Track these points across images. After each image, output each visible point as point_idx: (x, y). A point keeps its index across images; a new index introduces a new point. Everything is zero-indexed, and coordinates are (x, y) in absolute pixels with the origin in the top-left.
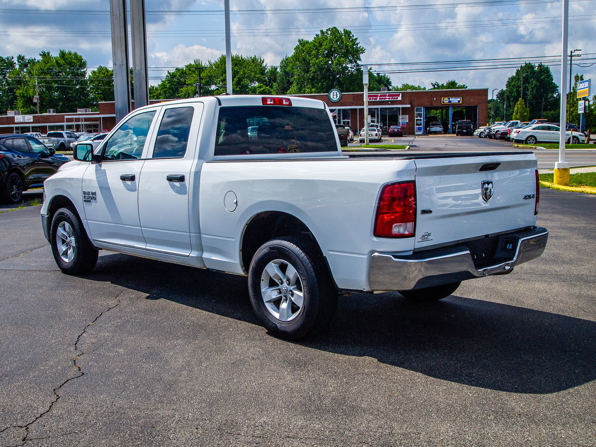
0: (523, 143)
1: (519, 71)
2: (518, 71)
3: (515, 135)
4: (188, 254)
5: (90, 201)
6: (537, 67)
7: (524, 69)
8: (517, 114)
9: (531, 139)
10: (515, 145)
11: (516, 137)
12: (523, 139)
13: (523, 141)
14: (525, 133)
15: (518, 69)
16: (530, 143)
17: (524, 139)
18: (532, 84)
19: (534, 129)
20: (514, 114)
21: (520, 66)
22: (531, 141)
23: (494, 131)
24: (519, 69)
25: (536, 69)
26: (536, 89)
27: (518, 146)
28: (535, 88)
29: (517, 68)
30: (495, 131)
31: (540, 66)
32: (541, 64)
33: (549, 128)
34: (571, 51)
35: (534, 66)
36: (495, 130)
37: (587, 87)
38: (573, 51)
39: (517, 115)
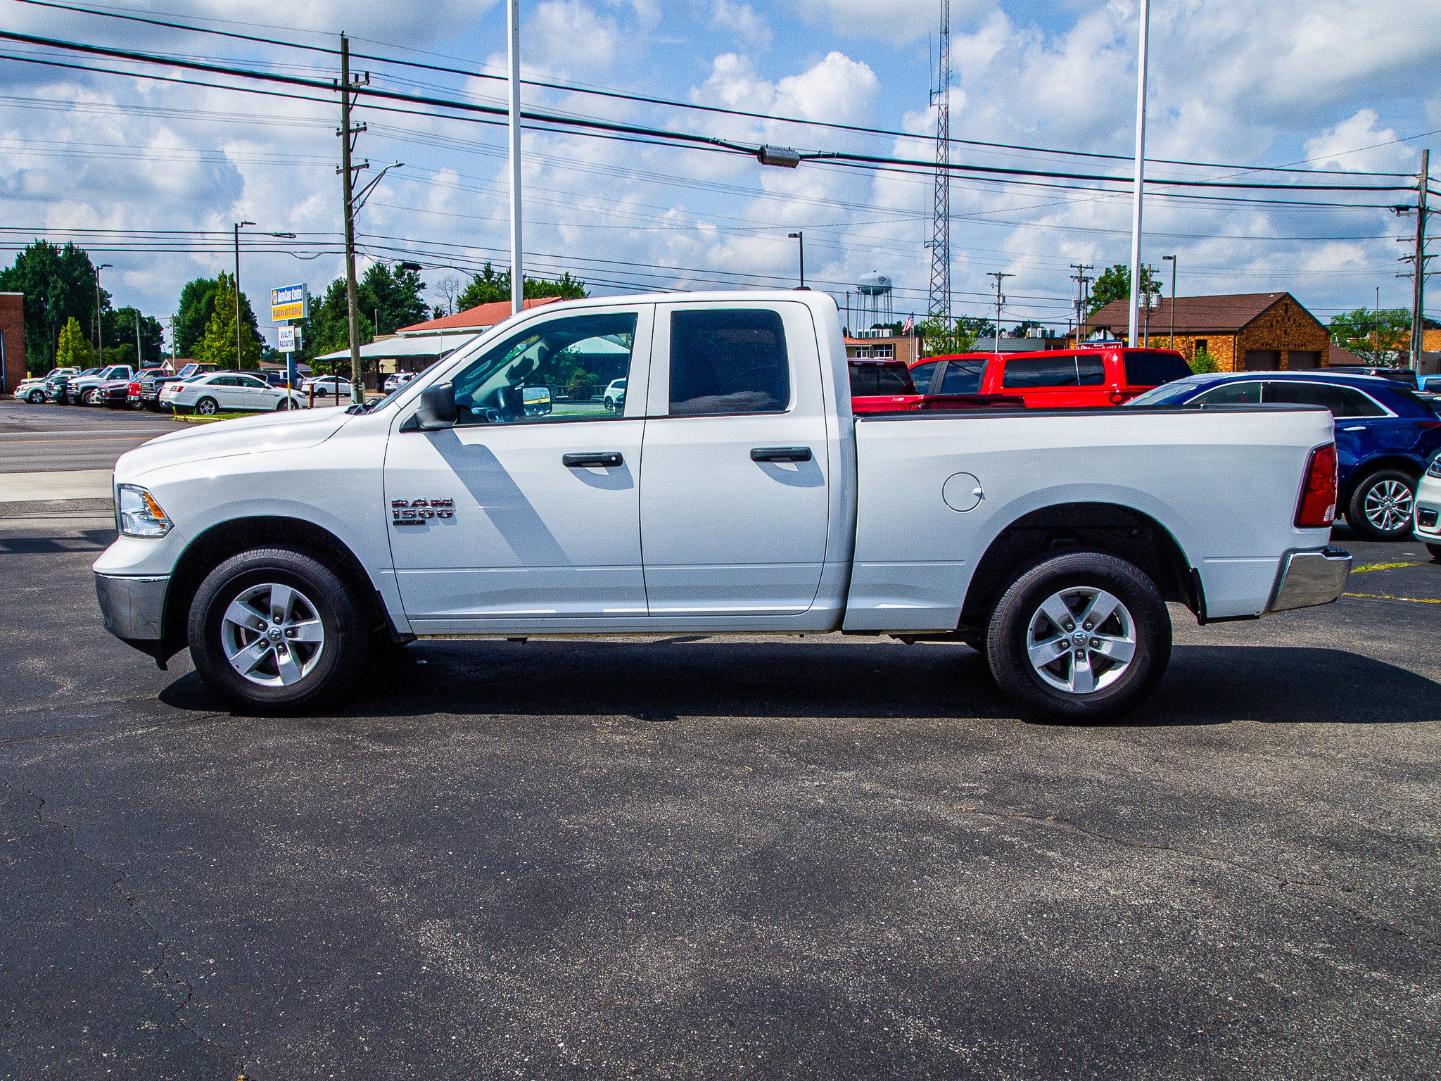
0: (192, 414)
1: (24, 257)
2: (20, 256)
3: (174, 395)
4: (806, 608)
5: (423, 523)
6: (62, 252)
7: (34, 254)
8: (66, 351)
9: (207, 403)
10: (178, 417)
11: (176, 399)
12: (191, 405)
13: (192, 408)
14: (194, 391)
15: (21, 254)
16: (205, 412)
17: (192, 403)
18: (55, 288)
19: (210, 383)
20: (60, 352)
21: (24, 246)
22: (207, 408)
23: (77, 389)
24: (25, 255)
25: (60, 255)
26: (65, 299)
27: (186, 420)
28: (62, 296)
29: (19, 251)
30: (80, 389)
31: (70, 249)
32: (72, 247)
33: (240, 382)
34: (236, 225)
35: (56, 249)
36: (81, 387)
37: (301, 300)
38: (239, 225)
39: (66, 353)
